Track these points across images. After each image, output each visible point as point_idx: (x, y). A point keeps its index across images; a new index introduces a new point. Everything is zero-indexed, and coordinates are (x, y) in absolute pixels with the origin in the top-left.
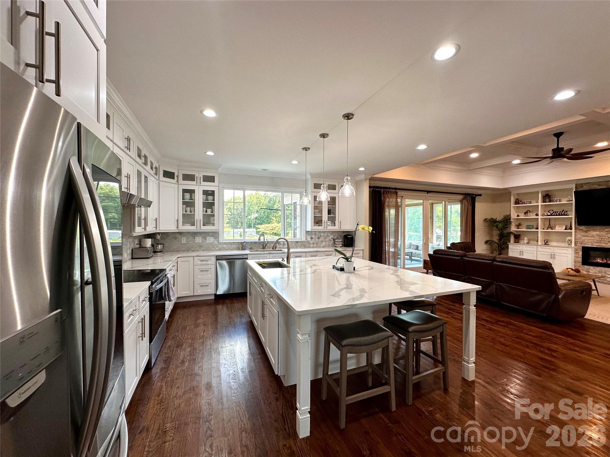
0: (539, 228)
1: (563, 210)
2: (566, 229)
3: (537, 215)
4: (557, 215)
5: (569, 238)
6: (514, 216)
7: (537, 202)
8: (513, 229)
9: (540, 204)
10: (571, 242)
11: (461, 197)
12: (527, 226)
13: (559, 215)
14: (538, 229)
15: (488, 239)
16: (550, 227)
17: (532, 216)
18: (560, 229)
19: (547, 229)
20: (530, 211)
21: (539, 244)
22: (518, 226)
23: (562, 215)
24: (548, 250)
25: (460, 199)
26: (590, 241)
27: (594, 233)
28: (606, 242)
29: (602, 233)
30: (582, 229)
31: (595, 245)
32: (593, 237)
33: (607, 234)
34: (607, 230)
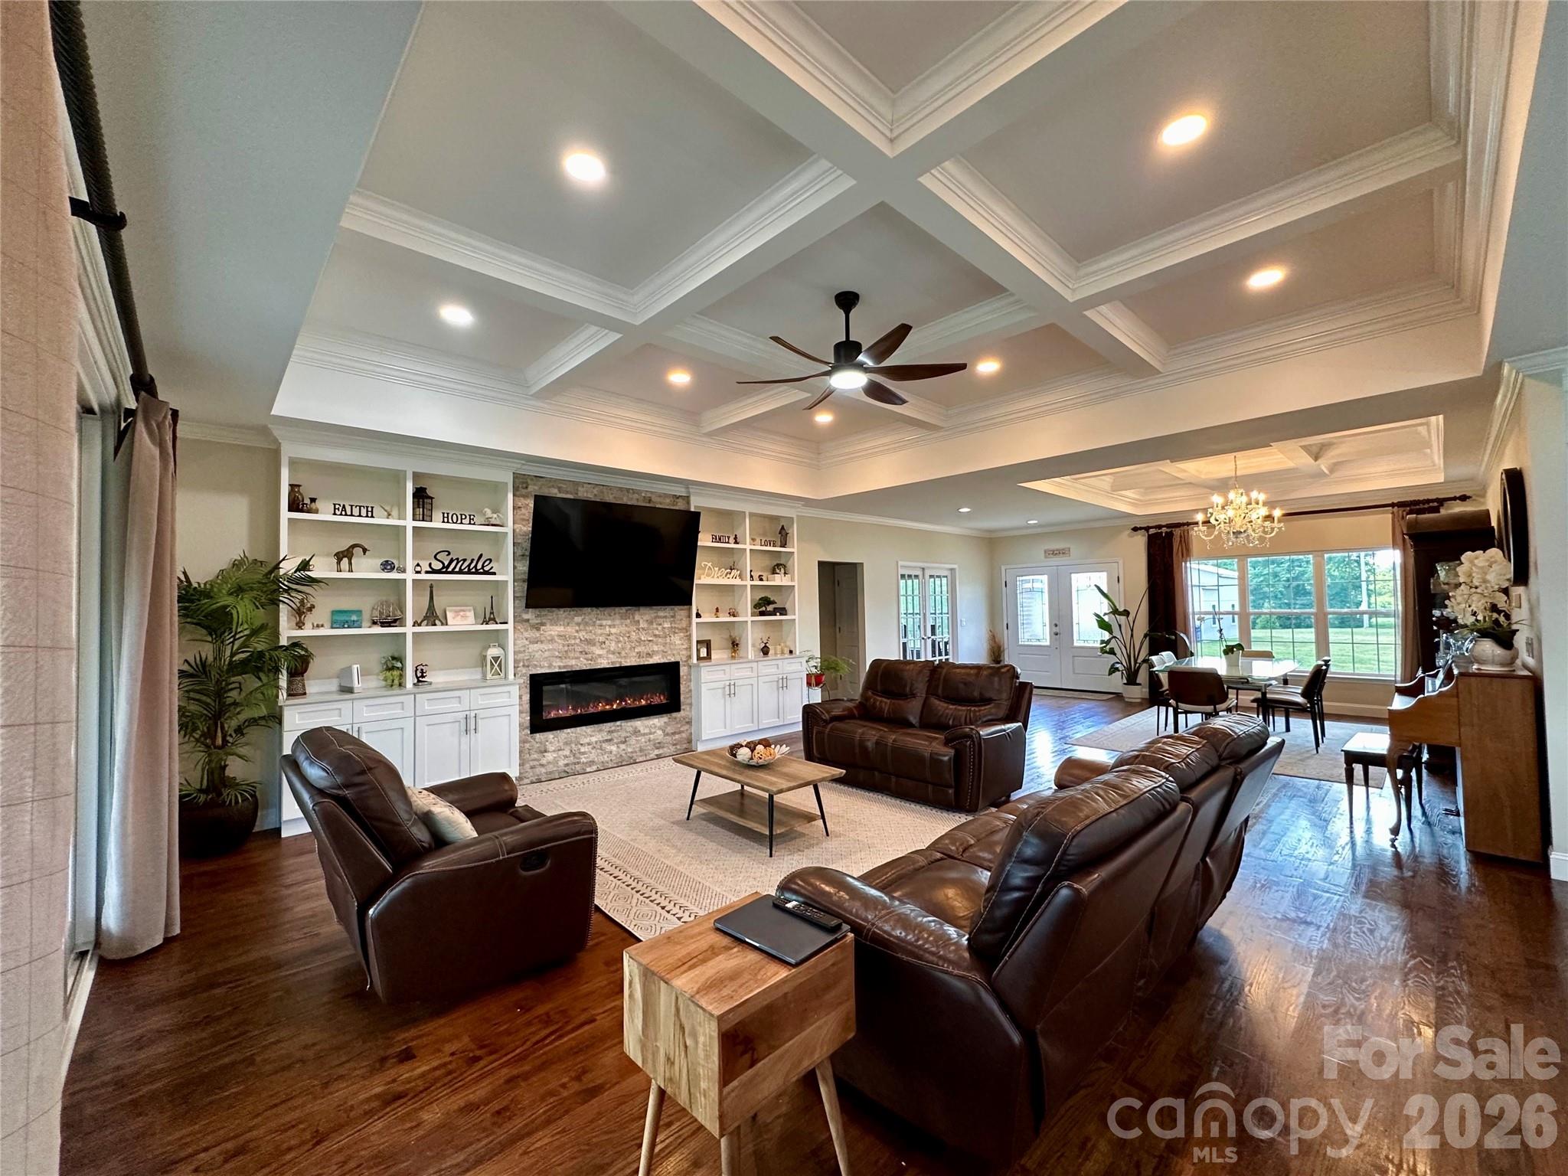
2: (486, 622)
5: (495, 651)
8: (288, 629)
9: (409, 523)
10: (503, 666)
12: (334, 613)
13: (469, 572)
16: (433, 615)
17: (366, 568)
18: (462, 621)
19: (425, 624)
22: (308, 611)
23: (477, 572)
26: (547, 654)
27: (553, 630)
28: (578, 655)
29: (569, 629)
30: (528, 620)
31: (556, 667)
32: (552, 640)
33: (577, 631)
34: (578, 619)
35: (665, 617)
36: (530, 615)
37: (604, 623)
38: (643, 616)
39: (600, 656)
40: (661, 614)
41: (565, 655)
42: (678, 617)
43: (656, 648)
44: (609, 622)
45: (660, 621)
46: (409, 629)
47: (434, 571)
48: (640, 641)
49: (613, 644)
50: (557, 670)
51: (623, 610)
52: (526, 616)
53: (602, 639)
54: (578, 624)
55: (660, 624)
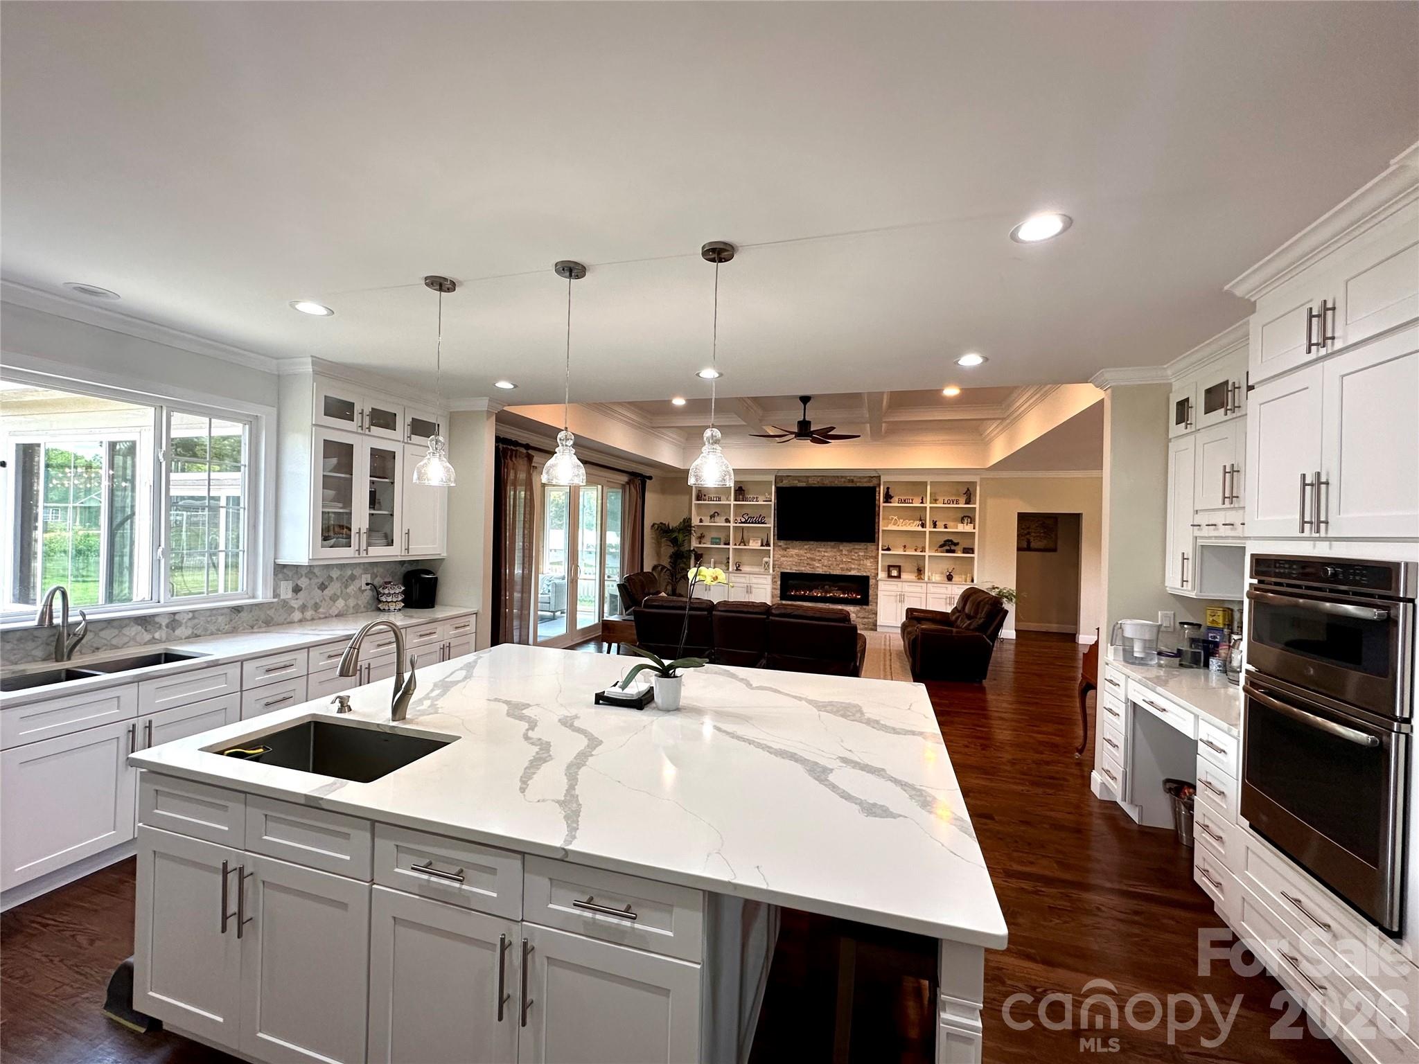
0: (731, 542)
1: (760, 515)
2: (762, 545)
3: (727, 521)
4: (752, 523)
5: (766, 559)
6: (695, 521)
7: (728, 499)
8: (694, 544)
9: (733, 502)
10: (768, 566)
11: (624, 479)
12: (712, 538)
13: (755, 523)
14: (729, 544)
15: (655, 563)
16: (743, 542)
17: (720, 522)
18: (755, 545)
19: (739, 545)
20: (718, 514)
21: (730, 570)
22: (701, 538)
23: (759, 523)
24: (743, 580)
25: (622, 483)
26: (789, 563)
27: (793, 552)
28: (805, 565)
29: (801, 551)
30: (780, 546)
31: (794, 570)
32: (792, 556)
33: (806, 553)
34: (806, 547)
35: (860, 549)
36: (782, 543)
37: (821, 549)
38: (845, 548)
39: (818, 567)
40: (856, 547)
41: (798, 564)
42: (869, 549)
43: (853, 566)
44: (824, 550)
45: (856, 551)
46: (731, 546)
47: (742, 523)
48: (842, 561)
49: (826, 561)
50: (794, 571)
51: (833, 543)
52: (780, 544)
53: (819, 558)
54: (806, 549)
55: (856, 553)
